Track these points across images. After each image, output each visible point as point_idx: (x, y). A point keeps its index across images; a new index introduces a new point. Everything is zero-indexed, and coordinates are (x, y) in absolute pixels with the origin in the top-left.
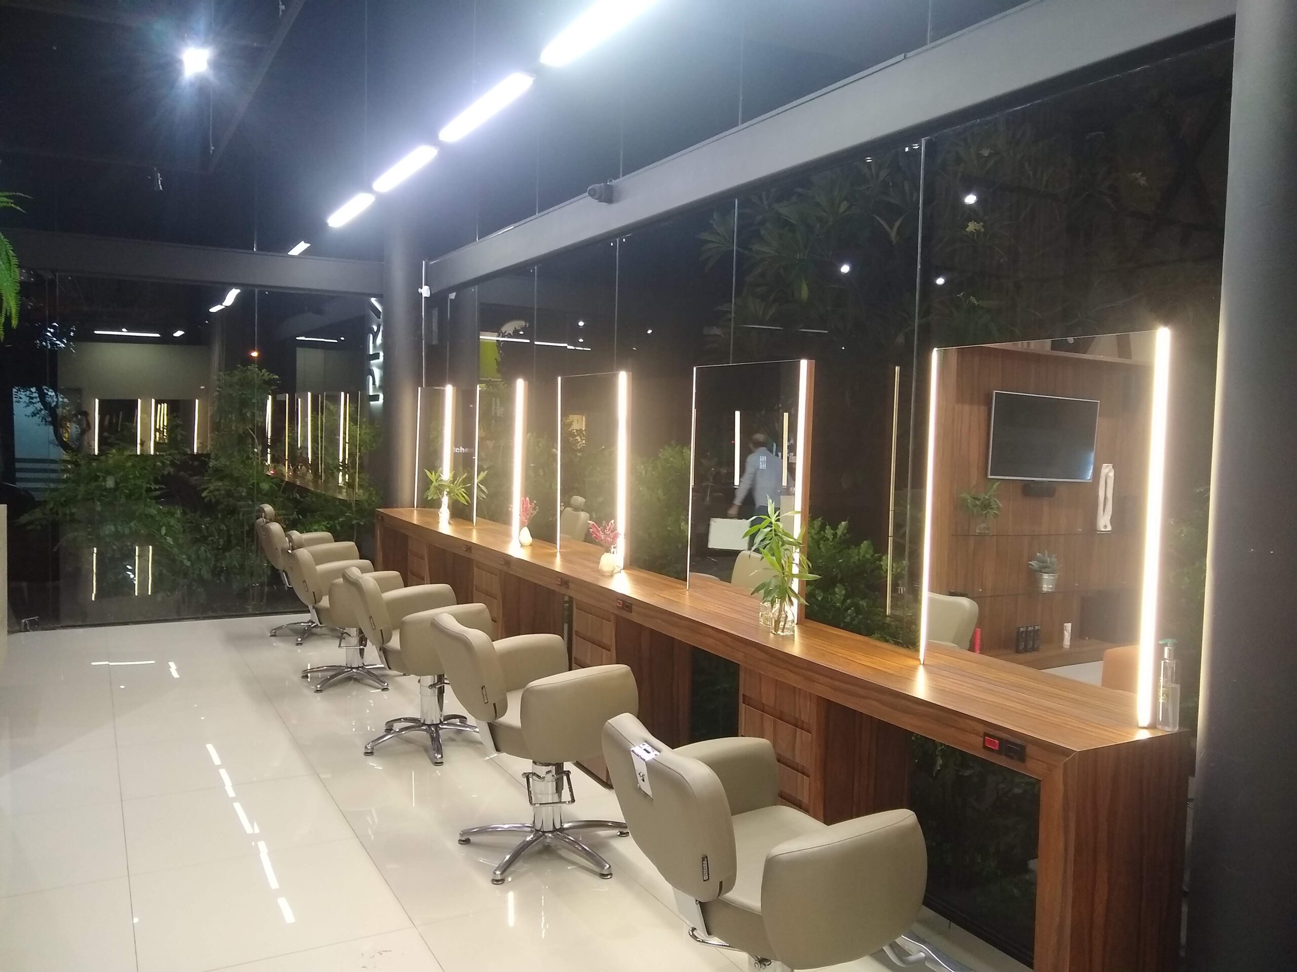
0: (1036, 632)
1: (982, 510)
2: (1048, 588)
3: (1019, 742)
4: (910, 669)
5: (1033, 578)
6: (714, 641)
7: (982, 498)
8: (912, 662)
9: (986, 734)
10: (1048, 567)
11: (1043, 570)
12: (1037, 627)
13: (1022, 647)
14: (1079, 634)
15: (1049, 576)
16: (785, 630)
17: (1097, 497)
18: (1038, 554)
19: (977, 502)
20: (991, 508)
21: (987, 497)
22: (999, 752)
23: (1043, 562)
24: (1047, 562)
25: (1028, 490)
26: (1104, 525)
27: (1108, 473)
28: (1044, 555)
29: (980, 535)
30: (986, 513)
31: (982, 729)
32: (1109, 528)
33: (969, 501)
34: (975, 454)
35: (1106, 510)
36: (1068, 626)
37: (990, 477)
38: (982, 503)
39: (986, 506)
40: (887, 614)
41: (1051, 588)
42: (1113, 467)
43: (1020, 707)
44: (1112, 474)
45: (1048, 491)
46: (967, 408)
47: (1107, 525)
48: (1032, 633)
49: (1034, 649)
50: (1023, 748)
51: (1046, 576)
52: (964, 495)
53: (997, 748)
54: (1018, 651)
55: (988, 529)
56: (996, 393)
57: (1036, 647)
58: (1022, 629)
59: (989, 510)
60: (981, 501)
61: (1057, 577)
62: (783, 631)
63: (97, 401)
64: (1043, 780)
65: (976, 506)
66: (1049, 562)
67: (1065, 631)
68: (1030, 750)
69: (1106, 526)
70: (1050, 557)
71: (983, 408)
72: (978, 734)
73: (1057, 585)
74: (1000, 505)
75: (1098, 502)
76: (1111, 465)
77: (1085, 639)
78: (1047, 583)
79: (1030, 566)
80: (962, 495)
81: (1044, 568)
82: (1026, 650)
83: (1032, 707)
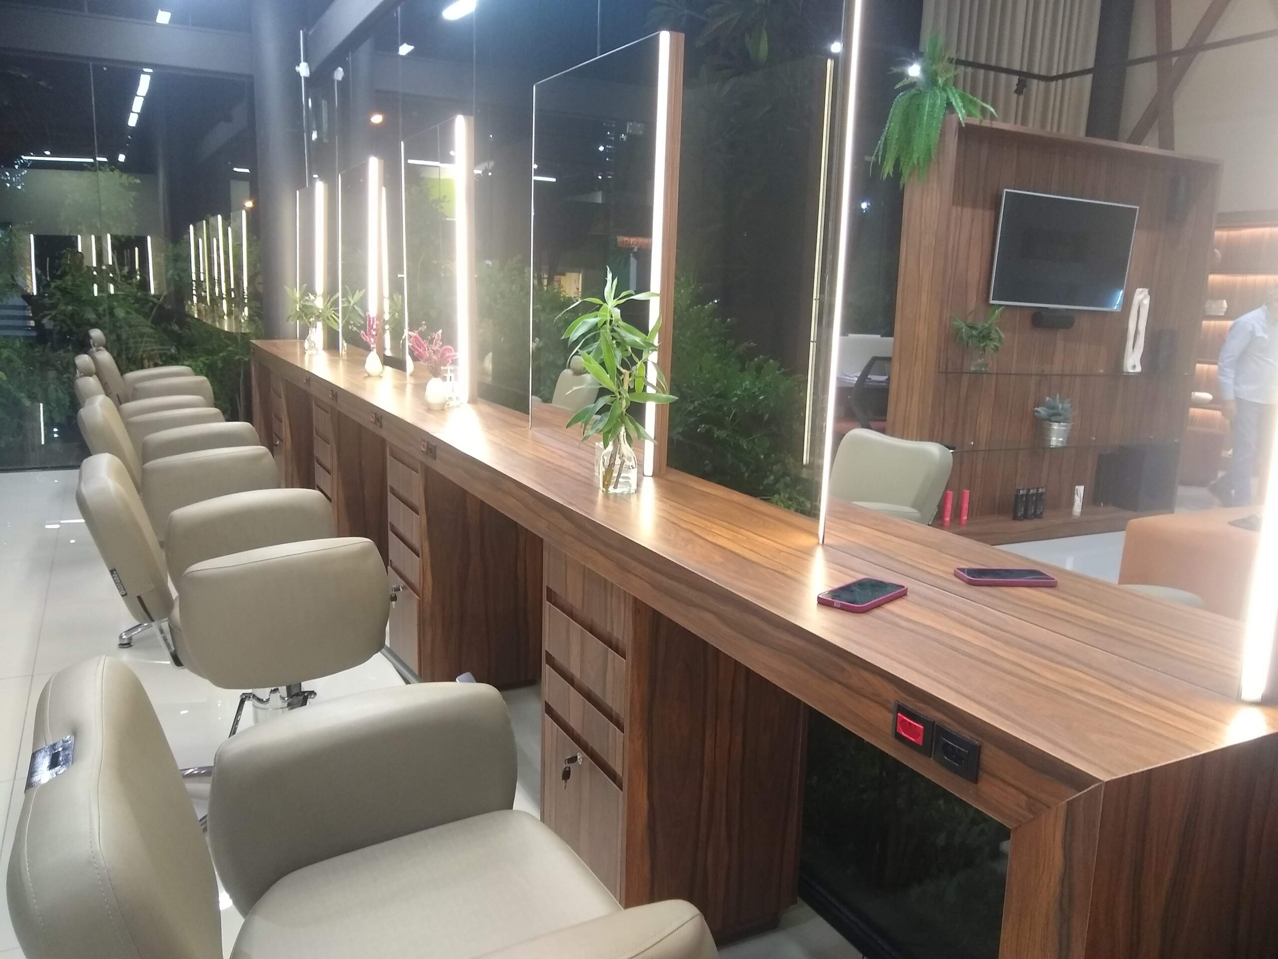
0: (1039, 496)
1: (979, 342)
2: (1058, 442)
3: (967, 735)
4: (798, 554)
5: (1040, 428)
6: (515, 501)
7: (980, 328)
8: (804, 540)
9: (901, 709)
10: (1059, 415)
11: (1053, 419)
12: (1040, 490)
13: (1021, 513)
14: (1091, 500)
15: (1060, 426)
16: (619, 485)
17: (1125, 330)
18: (1048, 399)
19: (974, 333)
20: (991, 340)
21: (987, 325)
22: (925, 750)
23: (1053, 408)
24: (1058, 408)
25: (1038, 320)
26: (1133, 365)
27: (1142, 300)
28: (1054, 399)
29: (975, 373)
30: (985, 346)
31: (892, 695)
32: (1139, 369)
33: (963, 330)
34: (975, 274)
35: (1136, 345)
36: (1080, 489)
37: (992, 302)
38: (980, 332)
39: (985, 336)
40: (805, 462)
41: (1062, 442)
42: (1149, 293)
43: (981, 641)
44: (1147, 302)
45: (1064, 322)
46: (968, 212)
47: (1136, 364)
48: (1034, 497)
49: (1036, 516)
50: (976, 750)
51: (1055, 426)
52: (959, 323)
53: (919, 741)
54: (1015, 518)
55: (986, 365)
56: (1006, 192)
57: (1038, 513)
58: (1021, 492)
59: (988, 342)
60: (978, 331)
61: (1070, 427)
62: (615, 487)
63: (32, 236)
64: (1016, 829)
65: (972, 336)
66: (1060, 408)
67: (1076, 496)
68: (991, 756)
69: (1134, 367)
70: (1062, 401)
71: (988, 214)
72: (883, 705)
73: (1069, 439)
74: (1003, 335)
75: (1127, 335)
76: (1146, 291)
77: (1101, 506)
78: (1057, 435)
79: (1036, 413)
80: (955, 322)
81: (1055, 415)
82: (1025, 517)
83: (1007, 642)
